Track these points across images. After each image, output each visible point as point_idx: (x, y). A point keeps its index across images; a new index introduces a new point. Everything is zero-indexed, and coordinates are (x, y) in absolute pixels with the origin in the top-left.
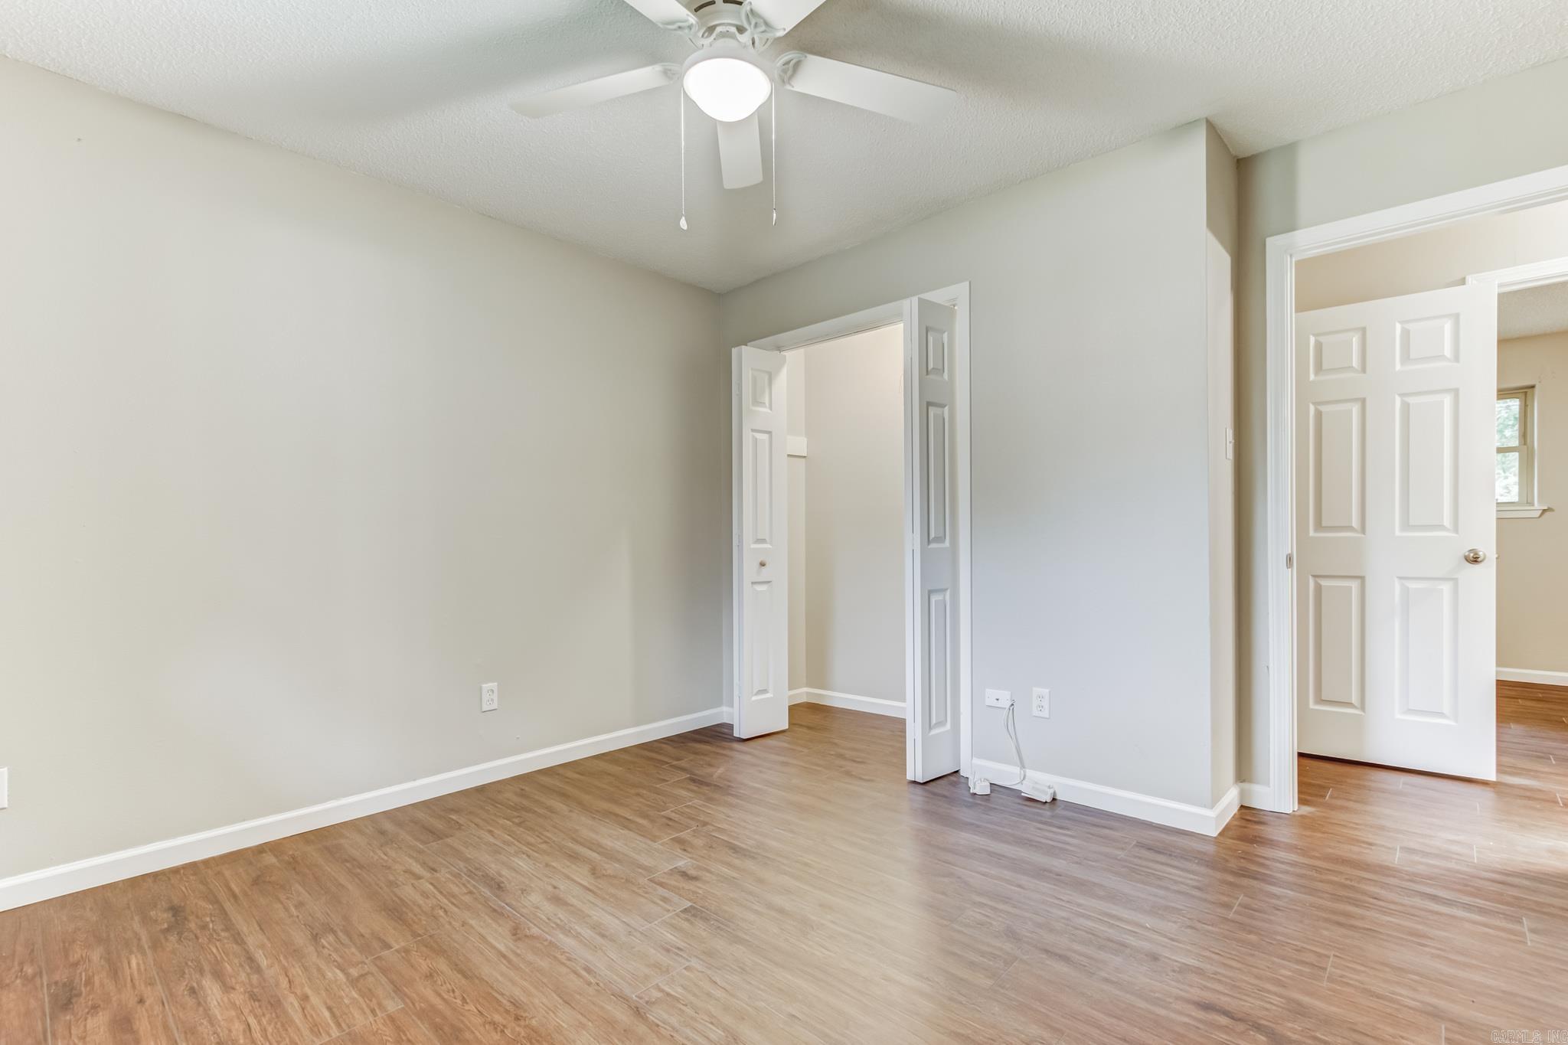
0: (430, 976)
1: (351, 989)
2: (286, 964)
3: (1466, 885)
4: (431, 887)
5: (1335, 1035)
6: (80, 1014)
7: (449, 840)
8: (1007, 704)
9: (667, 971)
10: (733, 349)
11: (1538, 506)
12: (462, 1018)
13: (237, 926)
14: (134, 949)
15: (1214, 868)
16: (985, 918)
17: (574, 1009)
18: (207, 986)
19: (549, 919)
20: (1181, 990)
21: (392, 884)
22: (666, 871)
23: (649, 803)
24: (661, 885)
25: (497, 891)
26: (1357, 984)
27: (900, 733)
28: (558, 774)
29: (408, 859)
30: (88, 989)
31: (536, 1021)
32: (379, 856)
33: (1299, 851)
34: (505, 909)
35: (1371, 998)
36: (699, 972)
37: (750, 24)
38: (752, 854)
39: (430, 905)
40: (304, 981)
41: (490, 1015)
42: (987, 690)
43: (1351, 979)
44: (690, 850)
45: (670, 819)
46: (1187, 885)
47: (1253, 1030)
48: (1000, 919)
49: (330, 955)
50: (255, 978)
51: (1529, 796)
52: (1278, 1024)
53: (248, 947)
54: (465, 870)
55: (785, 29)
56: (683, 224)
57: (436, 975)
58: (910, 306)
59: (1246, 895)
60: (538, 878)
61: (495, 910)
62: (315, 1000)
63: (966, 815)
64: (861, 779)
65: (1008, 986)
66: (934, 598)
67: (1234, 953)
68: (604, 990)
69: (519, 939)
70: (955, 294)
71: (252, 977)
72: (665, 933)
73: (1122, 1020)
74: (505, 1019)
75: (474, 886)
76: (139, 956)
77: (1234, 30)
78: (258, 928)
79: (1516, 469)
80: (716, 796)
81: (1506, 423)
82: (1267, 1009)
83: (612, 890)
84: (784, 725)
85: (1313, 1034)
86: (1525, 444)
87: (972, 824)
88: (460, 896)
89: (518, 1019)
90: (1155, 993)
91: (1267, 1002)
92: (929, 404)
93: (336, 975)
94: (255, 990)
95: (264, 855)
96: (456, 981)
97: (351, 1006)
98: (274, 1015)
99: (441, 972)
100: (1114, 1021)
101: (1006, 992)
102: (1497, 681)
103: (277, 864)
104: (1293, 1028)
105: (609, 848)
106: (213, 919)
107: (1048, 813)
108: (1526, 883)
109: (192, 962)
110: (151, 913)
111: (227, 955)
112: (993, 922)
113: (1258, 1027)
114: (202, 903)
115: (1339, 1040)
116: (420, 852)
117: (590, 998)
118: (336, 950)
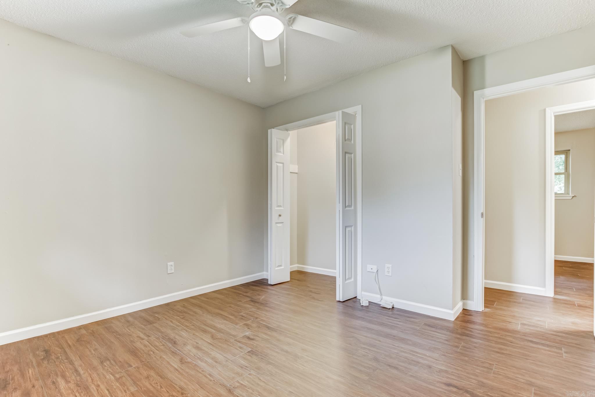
0: (148, 377)
1: (116, 382)
2: (90, 373)
3: (543, 337)
4: (148, 343)
5: (495, 393)
6: (10, 391)
7: (155, 325)
8: (375, 271)
9: (242, 375)
10: (269, 130)
11: (571, 195)
12: (160, 394)
13: (71, 358)
14: (30, 366)
15: (452, 333)
16: (366, 353)
17: (205, 390)
18: (59, 381)
19: (194, 355)
20: (439, 379)
21: (132, 342)
22: (241, 336)
23: (234, 310)
24: (239, 342)
25: (174, 345)
26: (503, 374)
27: (334, 282)
28: (198, 299)
29: (138, 332)
30: (13, 381)
31: (190, 395)
32: (127, 331)
33: (484, 325)
34: (177, 351)
35: (508, 379)
36: (254, 375)
37: (276, 2)
38: (275, 330)
39: (147, 350)
40: (98, 379)
41: (172, 393)
42: (368, 265)
43: (501, 372)
44: (250, 328)
45: (243, 316)
46: (443, 339)
47: (465, 393)
48: (372, 354)
49: (108, 369)
50: (78, 378)
51: (566, 303)
52: (475, 390)
53: (75, 365)
54: (161, 336)
55: (289, 5)
56: (249, 80)
57: (150, 377)
58: (338, 114)
59: (464, 343)
60: (190, 339)
61: (173, 352)
62: (102, 387)
63: (359, 314)
64: (318, 300)
65: (374, 379)
66: (347, 229)
67: (459, 364)
68: (217, 383)
69: (183, 363)
70: (356, 110)
71: (77, 377)
72: (241, 361)
73: (417, 391)
74: (178, 394)
75: (165, 343)
76: (32, 369)
77: (461, 12)
78: (79, 359)
79: (563, 181)
80: (261, 307)
81: (560, 164)
82: (471, 385)
83: (220, 344)
84: (288, 279)
85: (487, 393)
86: (567, 171)
87: (361, 317)
88: (159, 347)
89: (183, 394)
90: (429, 380)
91: (471, 382)
92: (346, 153)
93: (110, 377)
94: (78, 383)
95: (81, 330)
96: (158, 380)
97: (116, 389)
98: (86, 392)
99: (152, 376)
100: (414, 391)
101: (373, 381)
102: (555, 260)
103: (86, 333)
104: (480, 392)
105: (218, 328)
106: (61, 355)
107: (391, 313)
108: (564, 335)
109: (53, 372)
110: (37, 352)
111: (67, 369)
112: (369, 355)
113: (467, 392)
114: (57, 349)
115: (497, 395)
116: (143, 329)
117: (211, 386)
118: (110, 367)
